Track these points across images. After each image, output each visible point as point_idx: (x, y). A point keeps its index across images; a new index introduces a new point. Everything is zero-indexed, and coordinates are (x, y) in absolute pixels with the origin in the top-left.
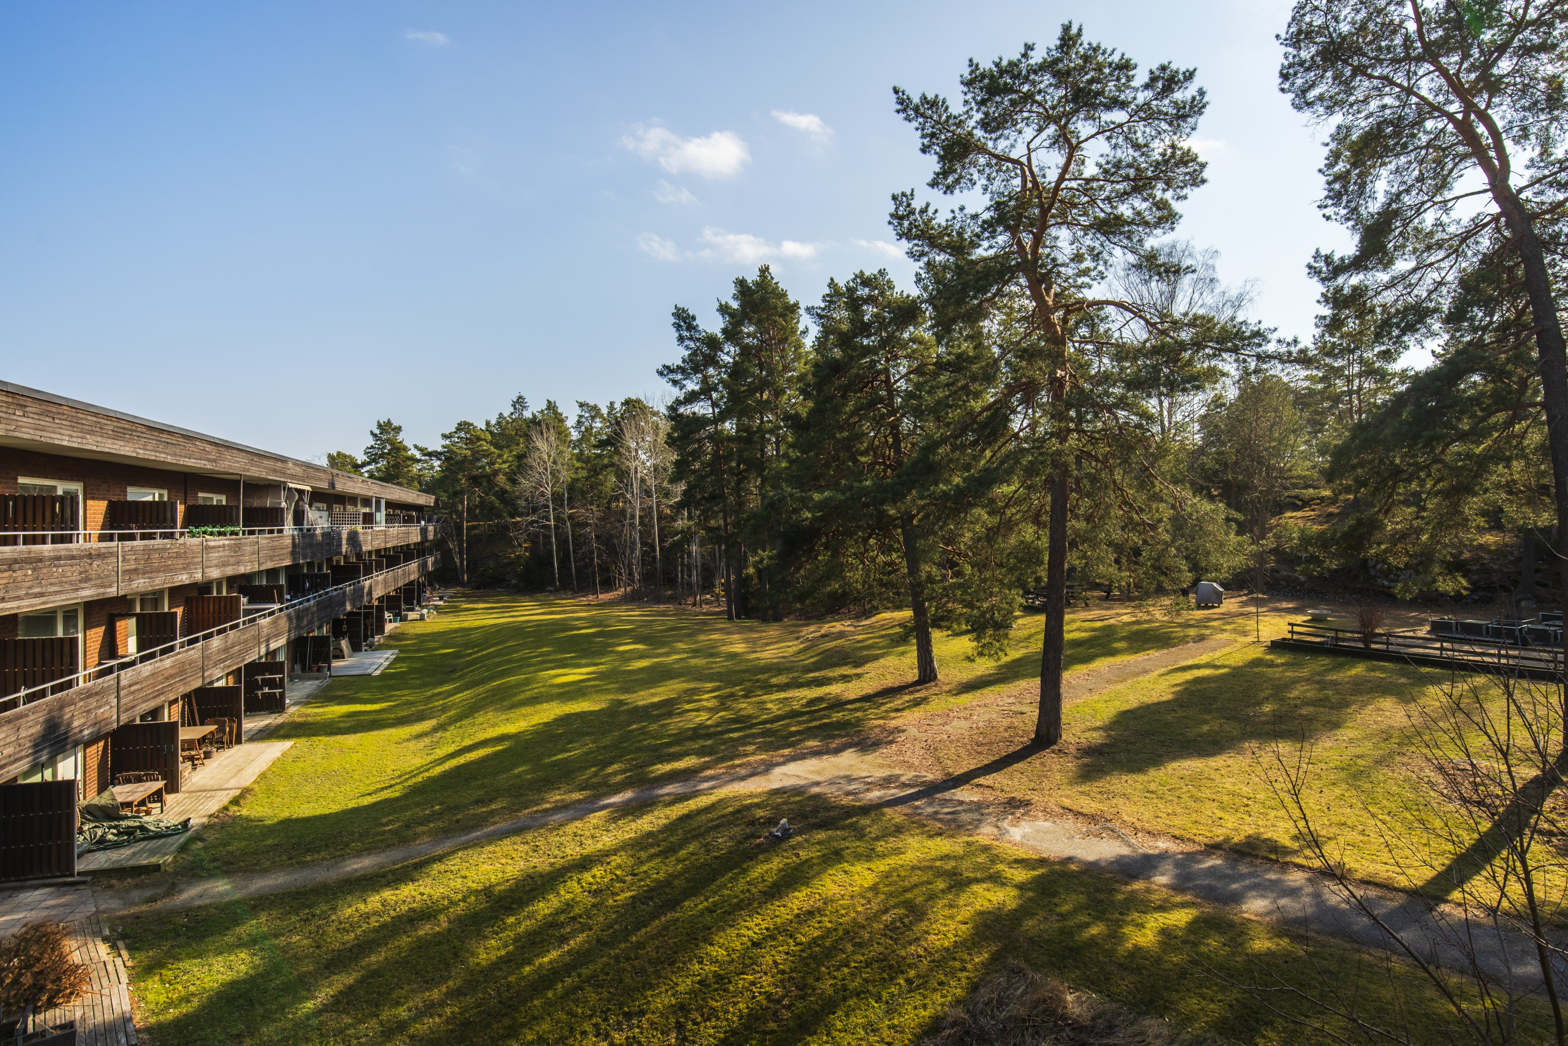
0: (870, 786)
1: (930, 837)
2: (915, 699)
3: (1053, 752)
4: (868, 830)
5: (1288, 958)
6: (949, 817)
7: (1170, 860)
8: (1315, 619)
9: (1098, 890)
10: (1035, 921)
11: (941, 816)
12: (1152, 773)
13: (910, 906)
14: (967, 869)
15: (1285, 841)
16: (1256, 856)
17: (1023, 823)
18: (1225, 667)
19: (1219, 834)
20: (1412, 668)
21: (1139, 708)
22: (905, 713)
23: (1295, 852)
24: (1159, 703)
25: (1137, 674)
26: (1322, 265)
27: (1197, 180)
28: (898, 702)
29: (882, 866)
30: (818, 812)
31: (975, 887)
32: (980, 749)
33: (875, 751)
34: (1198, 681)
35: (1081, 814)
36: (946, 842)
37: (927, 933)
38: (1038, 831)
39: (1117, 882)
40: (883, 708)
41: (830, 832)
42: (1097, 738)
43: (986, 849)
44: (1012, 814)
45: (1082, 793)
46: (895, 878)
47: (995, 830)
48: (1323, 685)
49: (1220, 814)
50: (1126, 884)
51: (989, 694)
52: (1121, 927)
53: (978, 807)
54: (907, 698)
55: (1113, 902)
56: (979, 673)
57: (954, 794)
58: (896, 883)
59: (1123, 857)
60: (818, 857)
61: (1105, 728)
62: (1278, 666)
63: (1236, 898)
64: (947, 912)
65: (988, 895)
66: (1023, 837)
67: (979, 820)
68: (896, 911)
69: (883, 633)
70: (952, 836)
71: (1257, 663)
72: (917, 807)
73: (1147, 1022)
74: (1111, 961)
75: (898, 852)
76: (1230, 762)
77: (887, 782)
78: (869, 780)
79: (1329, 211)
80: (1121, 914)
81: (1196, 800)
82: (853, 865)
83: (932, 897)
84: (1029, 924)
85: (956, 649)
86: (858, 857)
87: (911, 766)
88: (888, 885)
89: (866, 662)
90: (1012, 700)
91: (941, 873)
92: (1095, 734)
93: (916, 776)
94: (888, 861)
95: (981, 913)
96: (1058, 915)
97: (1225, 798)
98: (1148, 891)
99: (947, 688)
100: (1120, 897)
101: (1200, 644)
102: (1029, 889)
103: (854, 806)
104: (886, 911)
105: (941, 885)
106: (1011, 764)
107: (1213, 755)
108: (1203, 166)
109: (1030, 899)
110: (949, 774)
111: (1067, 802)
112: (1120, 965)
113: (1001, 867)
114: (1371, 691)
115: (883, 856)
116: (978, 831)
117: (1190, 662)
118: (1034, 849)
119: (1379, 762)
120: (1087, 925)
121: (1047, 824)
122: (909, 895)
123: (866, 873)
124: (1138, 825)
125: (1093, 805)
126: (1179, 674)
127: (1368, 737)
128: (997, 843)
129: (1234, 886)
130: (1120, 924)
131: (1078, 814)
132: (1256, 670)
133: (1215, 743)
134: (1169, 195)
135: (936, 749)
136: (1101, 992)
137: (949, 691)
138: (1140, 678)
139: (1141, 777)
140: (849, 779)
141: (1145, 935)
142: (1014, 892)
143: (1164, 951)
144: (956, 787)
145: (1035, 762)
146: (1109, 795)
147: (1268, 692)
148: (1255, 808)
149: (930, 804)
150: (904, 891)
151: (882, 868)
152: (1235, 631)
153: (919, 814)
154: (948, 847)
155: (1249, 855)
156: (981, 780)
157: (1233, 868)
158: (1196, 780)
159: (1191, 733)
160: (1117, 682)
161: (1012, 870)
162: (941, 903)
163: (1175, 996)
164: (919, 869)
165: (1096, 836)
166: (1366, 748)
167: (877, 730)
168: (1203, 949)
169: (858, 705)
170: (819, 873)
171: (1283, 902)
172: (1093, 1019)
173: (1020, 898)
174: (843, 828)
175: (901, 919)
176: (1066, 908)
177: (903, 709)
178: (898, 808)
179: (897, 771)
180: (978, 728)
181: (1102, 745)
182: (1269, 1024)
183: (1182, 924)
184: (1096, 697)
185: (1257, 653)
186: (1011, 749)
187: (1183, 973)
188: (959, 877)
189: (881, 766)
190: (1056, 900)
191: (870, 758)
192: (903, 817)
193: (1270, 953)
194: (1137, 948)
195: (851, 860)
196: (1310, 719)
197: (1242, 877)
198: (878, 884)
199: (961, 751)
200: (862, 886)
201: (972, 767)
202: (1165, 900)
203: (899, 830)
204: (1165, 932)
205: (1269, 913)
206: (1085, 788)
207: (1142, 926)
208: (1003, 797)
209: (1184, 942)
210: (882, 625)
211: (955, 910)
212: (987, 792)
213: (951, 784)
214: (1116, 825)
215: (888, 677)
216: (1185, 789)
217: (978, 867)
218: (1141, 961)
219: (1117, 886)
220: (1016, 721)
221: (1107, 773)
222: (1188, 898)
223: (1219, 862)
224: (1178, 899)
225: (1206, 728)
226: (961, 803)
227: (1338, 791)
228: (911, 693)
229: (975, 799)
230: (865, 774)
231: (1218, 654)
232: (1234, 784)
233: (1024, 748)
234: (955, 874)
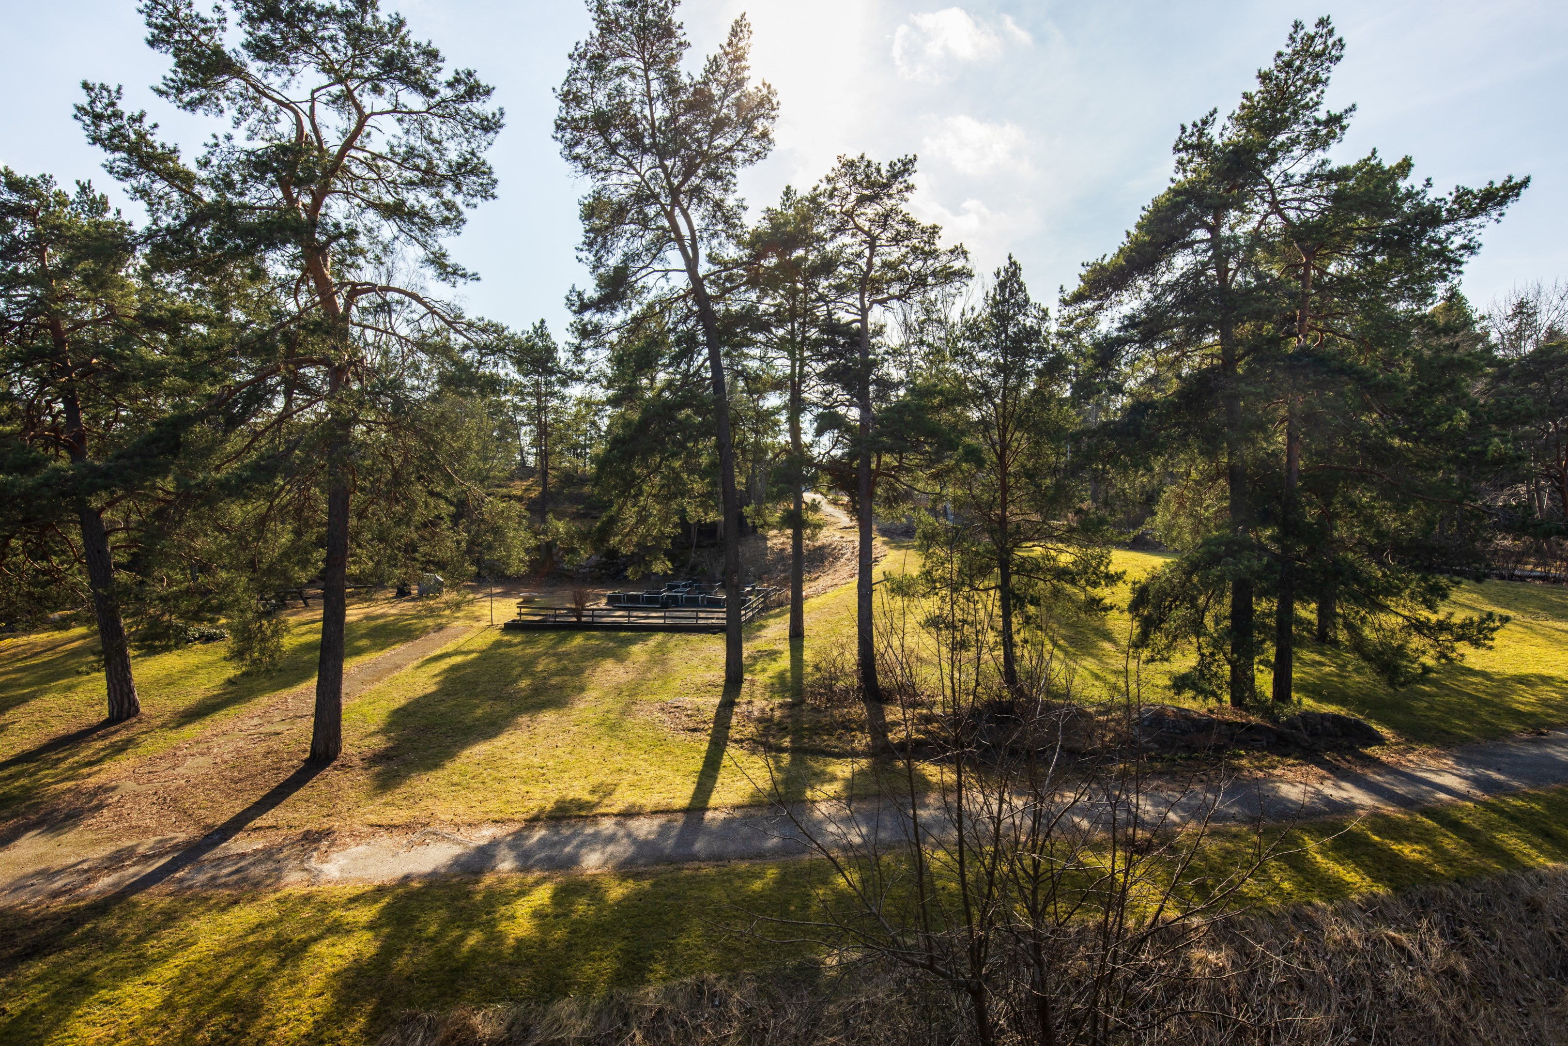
0: (91, 874)
1: (223, 910)
2: (113, 745)
3: (335, 768)
4: (119, 932)
5: (640, 896)
6: (235, 877)
7: (503, 846)
8: (527, 601)
9: (454, 899)
10: (406, 958)
11: (224, 880)
12: (449, 765)
13: (234, 1006)
14: (293, 931)
15: (587, 797)
16: (570, 817)
17: (333, 856)
18: (472, 652)
19: (533, 807)
20: (613, 634)
21: (409, 705)
22: (105, 766)
23: (598, 804)
24: (425, 696)
25: (391, 671)
26: (575, 298)
27: (487, 192)
28: (86, 753)
29: (168, 971)
30: (13, 936)
31: (316, 948)
32: (239, 786)
33: (75, 825)
34: (454, 668)
35: (395, 826)
36: (248, 909)
37: (271, 1028)
38: (355, 859)
39: (467, 883)
40: (63, 766)
41: (52, 958)
42: (379, 743)
43: (307, 899)
44: (316, 849)
45: (386, 804)
46: (196, 980)
47: (304, 875)
48: (560, 657)
49: (524, 788)
50: (477, 882)
51: (225, 719)
52: (495, 926)
53: (268, 854)
54: (99, 745)
55: (474, 905)
56: (199, 697)
57: (226, 848)
58: (200, 985)
59: (458, 857)
60: (45, 1000)
61: (384, 731)
62: (516, 645)
63: (573, 860)
64: (289, 992)
65: (337, 951)
66: (342, 871)
67: (276, 869)
68: (213, 1021)
69: (19, 664)
70: (253, 900)
71: (498, 644)
72: (181, 880)
73: (556, 1008)
74: (501, 964)
75: (183, 945)
76: (513, 738)
77: (116, 861)
78: (85, 866)
79: (582, 255)
80: (488, 913)
81: (500, 781)
82: (115, 988)
83: (261, 982)
84: (400, 962)
85: (153, 672)
86: (120, 975)
87: (146, 831)
88: (188, 993)
89: (7, 709)
90: (256, 721)
91: (260, 949)
92: (375, 740)
93: (161, 841)
94: (173, 962)
95: (336, 975)
96: (426, 940)
97: (524, 773)
98: (501, 881)
99: (159, 722)
100: (479, 897)
101: (441, 634)
102: (382, 926)
103: (77, 909)
104: (199, 1026)
105: (268, 962)
106: (289, 794)
107: (496, 735)
108: (495, 182)
109: (388, 936)
110: (209, 826)
111: (373, 819)
112: (511, 964)
113: (337, 913)
114: (594, 656)
115: (163, 958)
116: (283, 882)
117: (438, 652)
118: (361, 880)
119: (623, 713)
120: (462, 938)
121: (362, 848)
122: (226, 994)
123: (144, 990)
124: (457, 820)
125: (402, 813)
126: (433, 665)
127: (607, 694)
128: (314, 888)
129: (568, 849)
130: (491, 924)
131: (390, 828)
132: (502, 650)
133: (493, 724)
134: (459, 199)
135: (175, 800)
136: (503, 999)
137: (164, 725)
138: (396, 674)
139: (440, 773)
140: (48, 874)
141: (520, 925)
142: (369, 935)
143: (543, 932)
144: (226, 840)
145: (318, 785)
146: (414, 799)
147: (519, 669)
148: (551, 775)
149: (199, 870)
150: (218, 991)
151: (168, 975)
152: (466, 617)
153: (190, 887)
154: (255, 914)
155: (564, 817)
156: (258, 822)
157: (557, 833)
158: (492, 762)
159: (468, 720)
160: (372, 682)
161: (351, 912)
162: (276, 985)
163: (570, 971)
164: (228, 954)
165: (420, 844)
166: (609, 703)
167: (68, 797)
168: (575, 916)
169: (13, 770)
170: (57, 1022)
171: (610, 849)
172: (509, 1029)
173: (376, 939)
174: (74, 944)
175: (227, 1029)
176: (432, 929)
177: (100, 761)
178: (154, 889)
179: (126, 843)
180: (226, 762)
181: (387, 749)
182: (652, 957)
183: (547, 901)
184: (358, 701)
185: (495, 636)
186: (282, 777)
187: (569, 946)
188: (289, 945)
189: (95, 843)
190: (417, 926)
191: (70, 837)
192: (168, 900)
193: (626, 898)
194: (520, 941)
195: (110, 982)
196: (560, 688)
197: (567, 841)
198: (170, 997)
199: (217, 795)
200: (143, 1011)
201: (238, 810)
202: (521, 884)
203: (170, 917)
204: (538, 914)
205: (605, 863)
206: (388, 798)
207: (513, 917)
208: (295, 834)
209: (556, 917)
210: (15, 655)
211: (300, 985)
212: (271, 833)
213: (216, 837)
214: (435, 827)
215: (53, 722)
216: (485, 774)
217: (306, 925)
218: (528, 952)
219: (470, 887)
220: (274, 744)
221: (407, 776)
222: (537, 874)
223: (543, 832)
224: (530, 879)
225: (479, 712)
226: (243, 856)
227: (605, 744)
228: (104, 737)
229: (260, 847)
230: (72, 860)
231: (461, 641)
232: (525, 758)
233: (298, 772)
234: (282, 943)
